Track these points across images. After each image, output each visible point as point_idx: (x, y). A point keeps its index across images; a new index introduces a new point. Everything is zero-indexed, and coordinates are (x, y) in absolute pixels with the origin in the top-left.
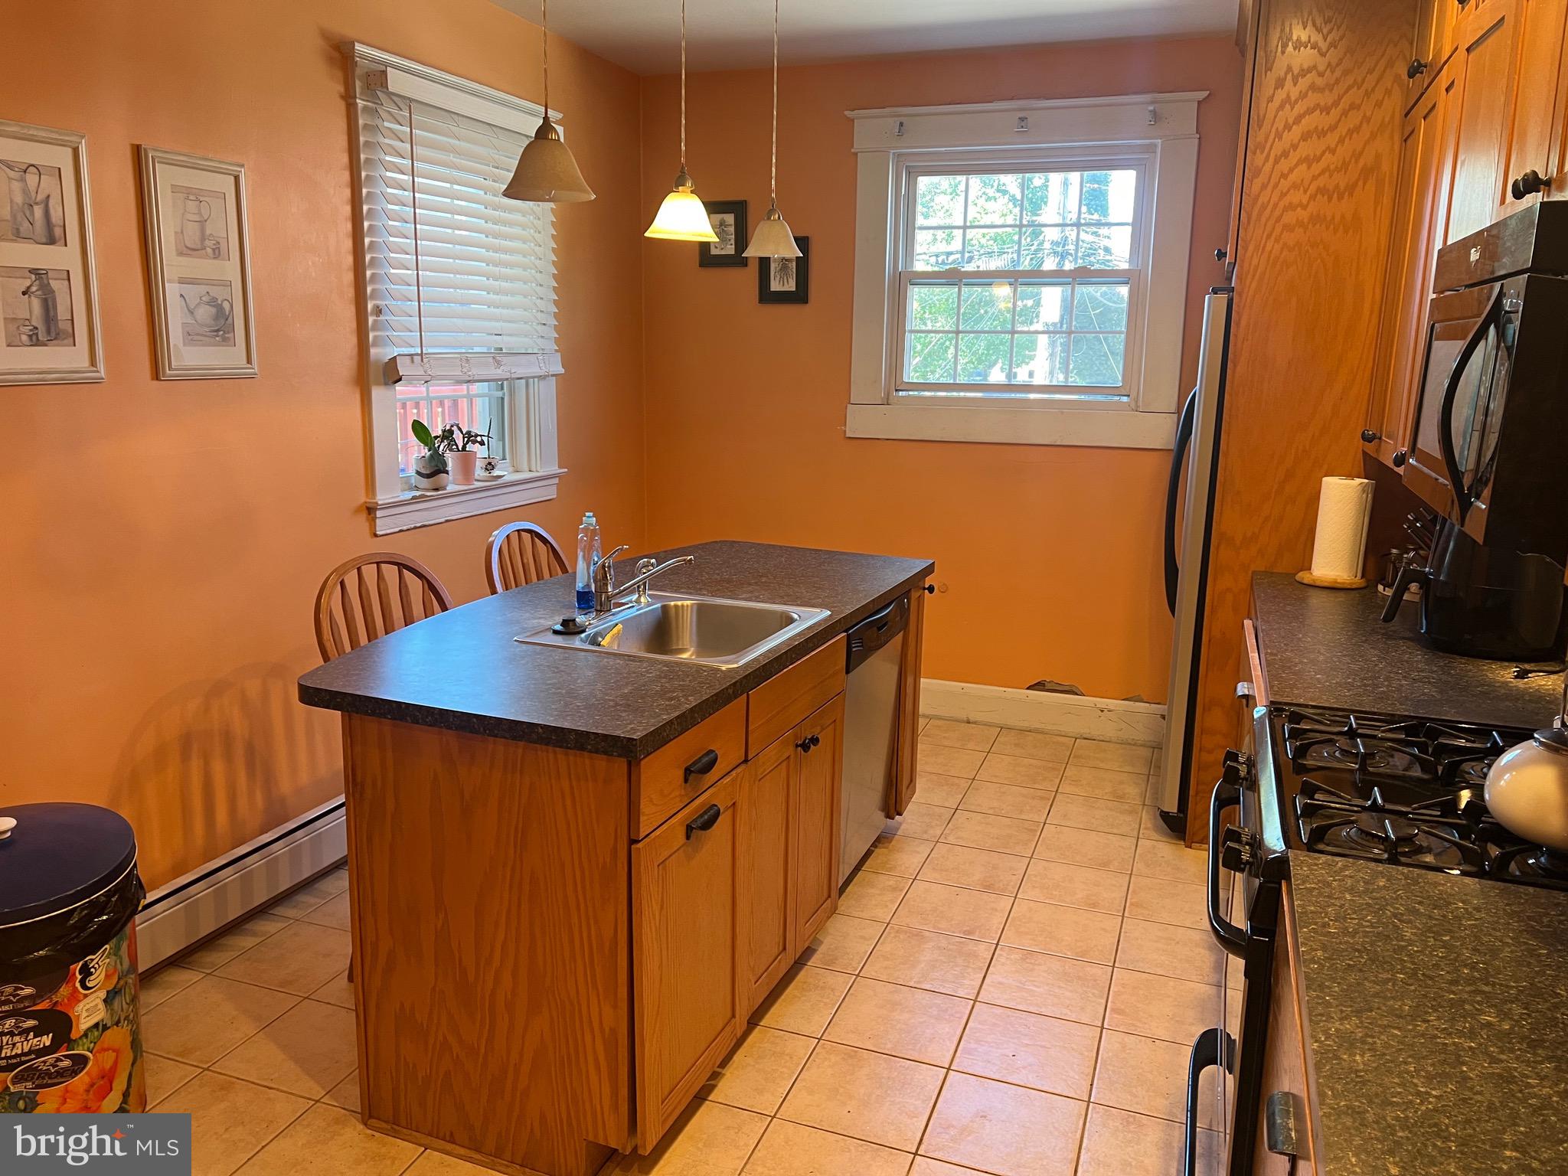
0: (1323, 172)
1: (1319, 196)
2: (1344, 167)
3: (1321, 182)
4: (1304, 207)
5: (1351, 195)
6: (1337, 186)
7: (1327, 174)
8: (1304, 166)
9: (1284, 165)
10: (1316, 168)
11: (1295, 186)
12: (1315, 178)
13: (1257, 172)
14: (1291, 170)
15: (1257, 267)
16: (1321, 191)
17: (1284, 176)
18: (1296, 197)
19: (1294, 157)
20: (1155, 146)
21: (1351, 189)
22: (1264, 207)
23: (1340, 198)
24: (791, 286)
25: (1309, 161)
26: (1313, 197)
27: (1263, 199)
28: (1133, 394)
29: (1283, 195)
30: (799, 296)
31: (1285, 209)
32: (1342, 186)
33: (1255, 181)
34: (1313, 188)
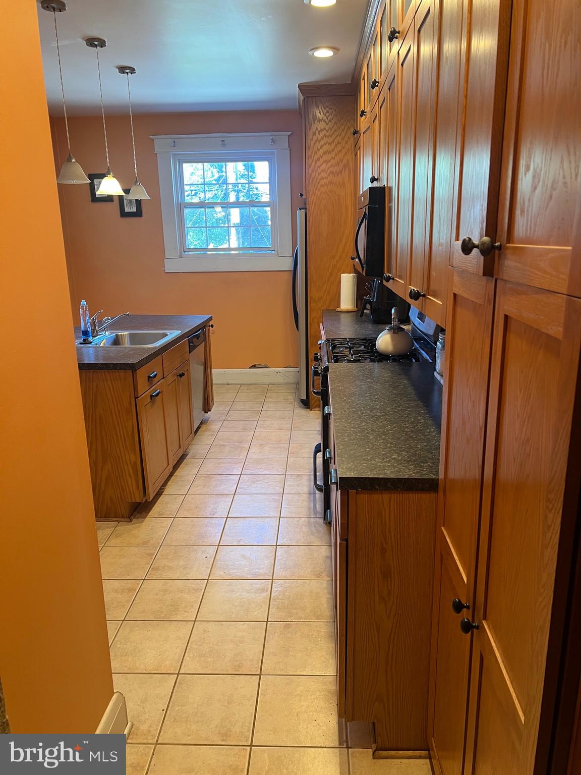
0: (331, 166)
1: (331, 175)
2: (338, 164)
3: (331, 169)
4: (327, 178)
5: (341, 174)
6: (336, 171)
7: (333, 167)
8: (325, 164)
9: (319, 164)
10: (329, 164)
11: (323, 171)
12: (329, 168)
13: (310, 165)
14: (321, 165)
15: (314, 200)
16: (332, 173)
17: (319, 167)
18: (324, 175)
19: (321, 160)
20: (274, 152)
21: (341, 172)
22: (313, 179)
23: (338, 175)
24: (134, 210)
25: (326, 162)
26: (329, 175)
27: (313, 175)
28: (276, 250)
29: (319, 174)
30: (138, 214)
31: (320, 179)
32: (338, 171)
33: (310, 169)
34: (328, 172)
